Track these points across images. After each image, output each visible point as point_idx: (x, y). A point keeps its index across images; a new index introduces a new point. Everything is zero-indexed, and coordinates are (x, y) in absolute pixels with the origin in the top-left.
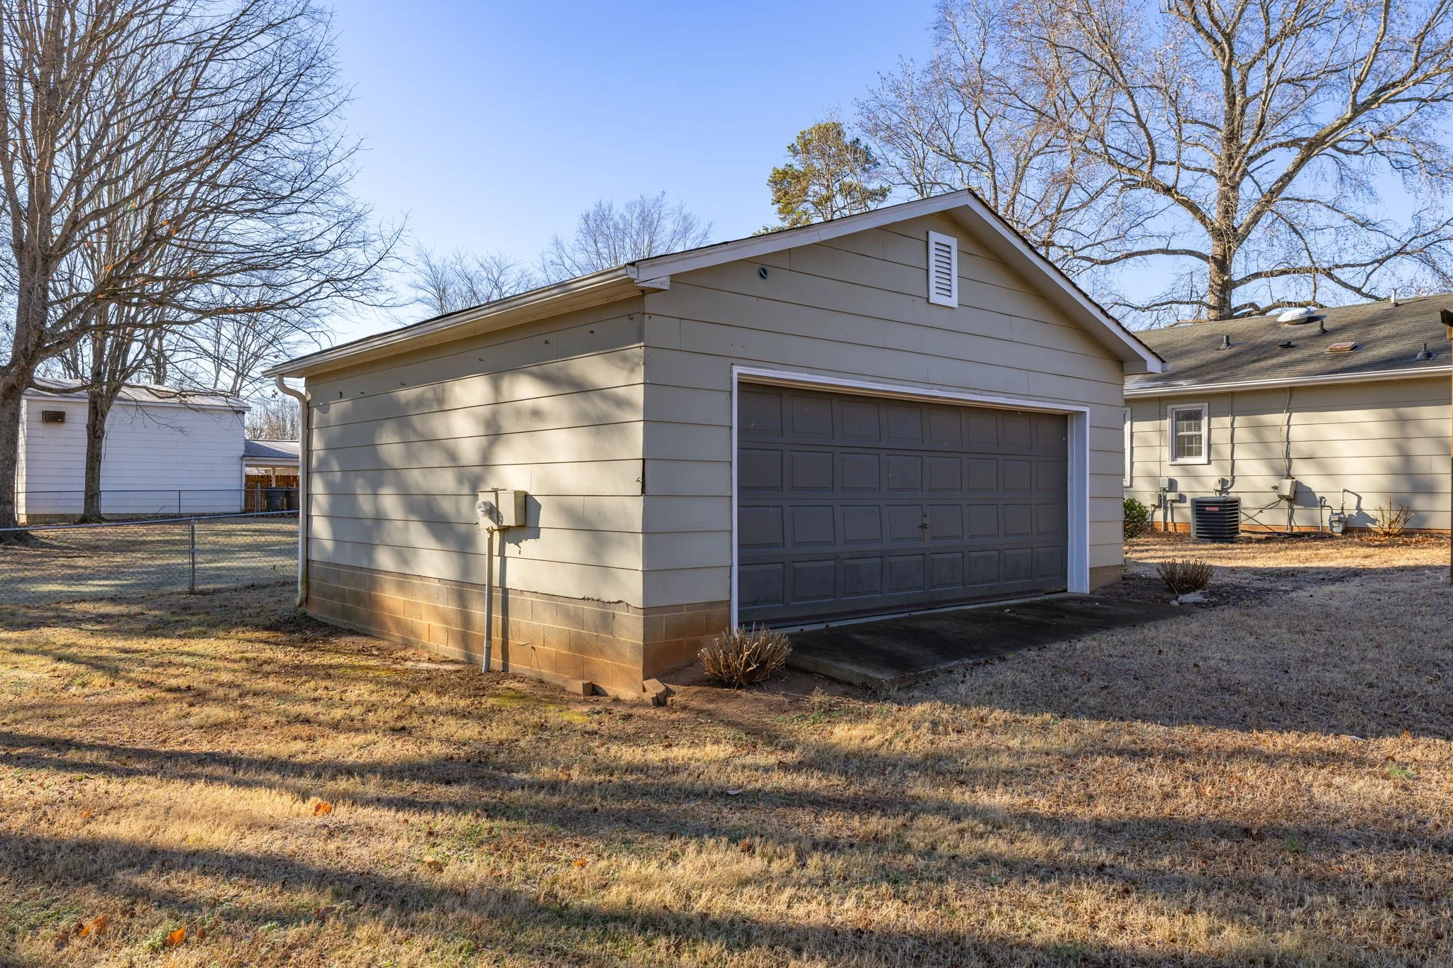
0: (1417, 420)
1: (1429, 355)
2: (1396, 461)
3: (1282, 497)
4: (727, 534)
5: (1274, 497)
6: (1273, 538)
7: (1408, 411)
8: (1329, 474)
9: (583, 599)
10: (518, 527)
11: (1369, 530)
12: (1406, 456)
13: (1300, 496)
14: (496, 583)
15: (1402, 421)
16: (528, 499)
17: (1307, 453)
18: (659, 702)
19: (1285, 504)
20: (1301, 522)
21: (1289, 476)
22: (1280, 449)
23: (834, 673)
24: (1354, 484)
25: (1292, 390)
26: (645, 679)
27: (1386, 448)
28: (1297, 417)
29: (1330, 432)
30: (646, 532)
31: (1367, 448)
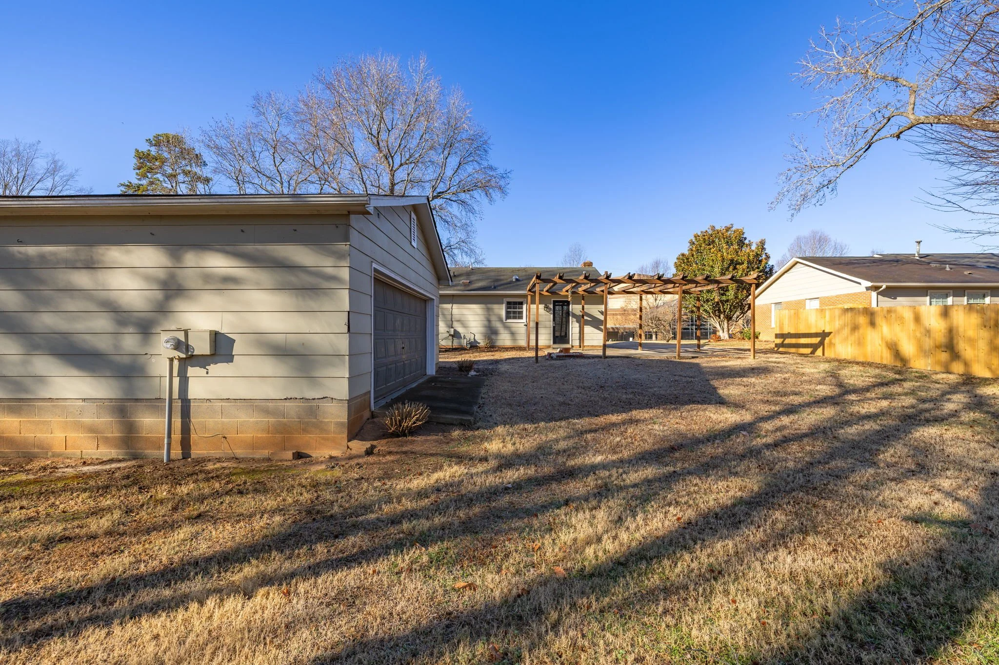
0: (492, 309)
1: (495, 287)
2: (486, 323)
3: (450, 335)
4: (369, 354)
5: (448, 335)
6: (447, 350)
7: (490, 306)
8: (465, 326)
9: (285, 399)
10: (212, 355)
11: (477, 346)
12: (489, 321)
13: (456, 335)
14: (176, 395)
15: (488, 309)
16: (218, 336)
17: (458, 319)
18: (369, 452)
19: (451, 337)
20: (456, 344)
21: (452, 327)
22: (449, 317)
23: (441, 420)
24: (474, 330)
25: (453, 296)
26: (349, 441)
27: (482, 318)
28: (455, 306)
29: (465, 312)
30: (350, 355)
31: (477, 318)
